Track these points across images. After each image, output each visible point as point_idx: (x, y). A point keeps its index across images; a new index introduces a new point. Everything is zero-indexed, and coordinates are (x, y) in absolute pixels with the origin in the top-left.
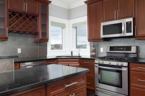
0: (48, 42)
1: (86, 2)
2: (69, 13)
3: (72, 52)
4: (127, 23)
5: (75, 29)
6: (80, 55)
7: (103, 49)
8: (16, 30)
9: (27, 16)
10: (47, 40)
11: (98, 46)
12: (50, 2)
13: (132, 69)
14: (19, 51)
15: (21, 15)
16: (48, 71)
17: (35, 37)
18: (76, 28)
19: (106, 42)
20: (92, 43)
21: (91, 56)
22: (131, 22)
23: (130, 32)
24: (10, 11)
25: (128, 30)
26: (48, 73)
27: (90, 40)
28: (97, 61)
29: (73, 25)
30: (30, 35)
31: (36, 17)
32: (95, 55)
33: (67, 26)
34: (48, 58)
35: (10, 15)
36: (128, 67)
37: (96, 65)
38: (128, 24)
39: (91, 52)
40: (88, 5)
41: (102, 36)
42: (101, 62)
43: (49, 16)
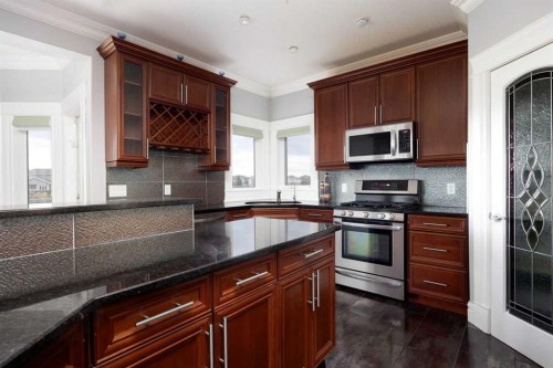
0: (228, 169)
1: (311, 85)
2: (270, 107)
3: (279, 193)
4: (401, 132)
5: (283, 142)
6: (298, 199)
7: (348, 187)
8: (164, 143)
9: (187, 114)
10: (226, 166)
11: (336, 180)
12: (234, 83)
13: (411, 226)
14: (168, 190)
15: (174, 110)
16: (227, 235)
17: (200, 160)
18: (286, 139)
19: (354, 172)
20: (324, 173)
21: (321, 201)
22: (409, 130)
23: (408, 150)
24: (152, 103)
25: (403, 147)
26: (228, 239)
27: (319, 167)
28: (337, 213)
29: (279, 133)
30: (192, 156)
31: (206, 115)
32: (330, 199)
33: (265, 134)
34: (226, 206)
35: (152, 111)
36: (405, 222)
37: (335, 220)
38: (403, 136)
39: (322, 192)
40: (316, 91)
41: (348, 159)
42: (348, 213)
43: (232, 115)
